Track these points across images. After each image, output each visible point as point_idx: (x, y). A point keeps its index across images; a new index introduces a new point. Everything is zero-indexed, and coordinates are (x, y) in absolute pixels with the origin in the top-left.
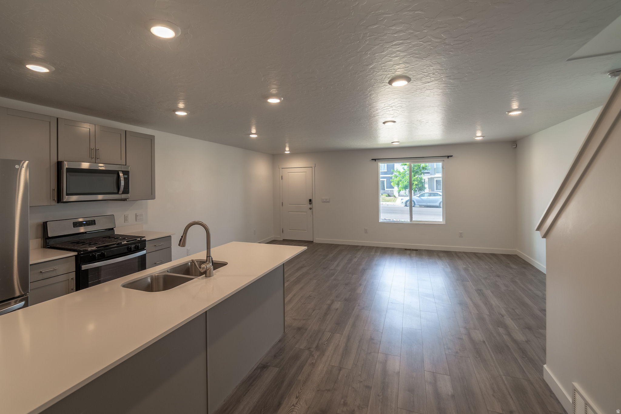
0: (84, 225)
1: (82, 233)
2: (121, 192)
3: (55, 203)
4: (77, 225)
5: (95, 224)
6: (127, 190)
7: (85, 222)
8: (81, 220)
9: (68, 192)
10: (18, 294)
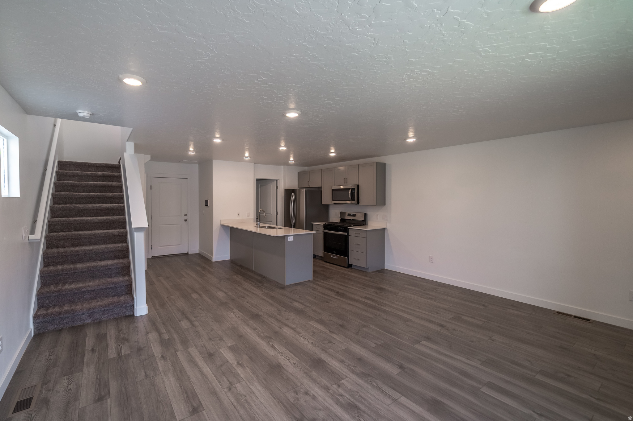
1: (350, 219)
2: (351, 200)
3: (333, 204)
4: (349, 215)
5: (355, 216)
6: (354, 199)
7: (352, 215)
9: (333, 199)
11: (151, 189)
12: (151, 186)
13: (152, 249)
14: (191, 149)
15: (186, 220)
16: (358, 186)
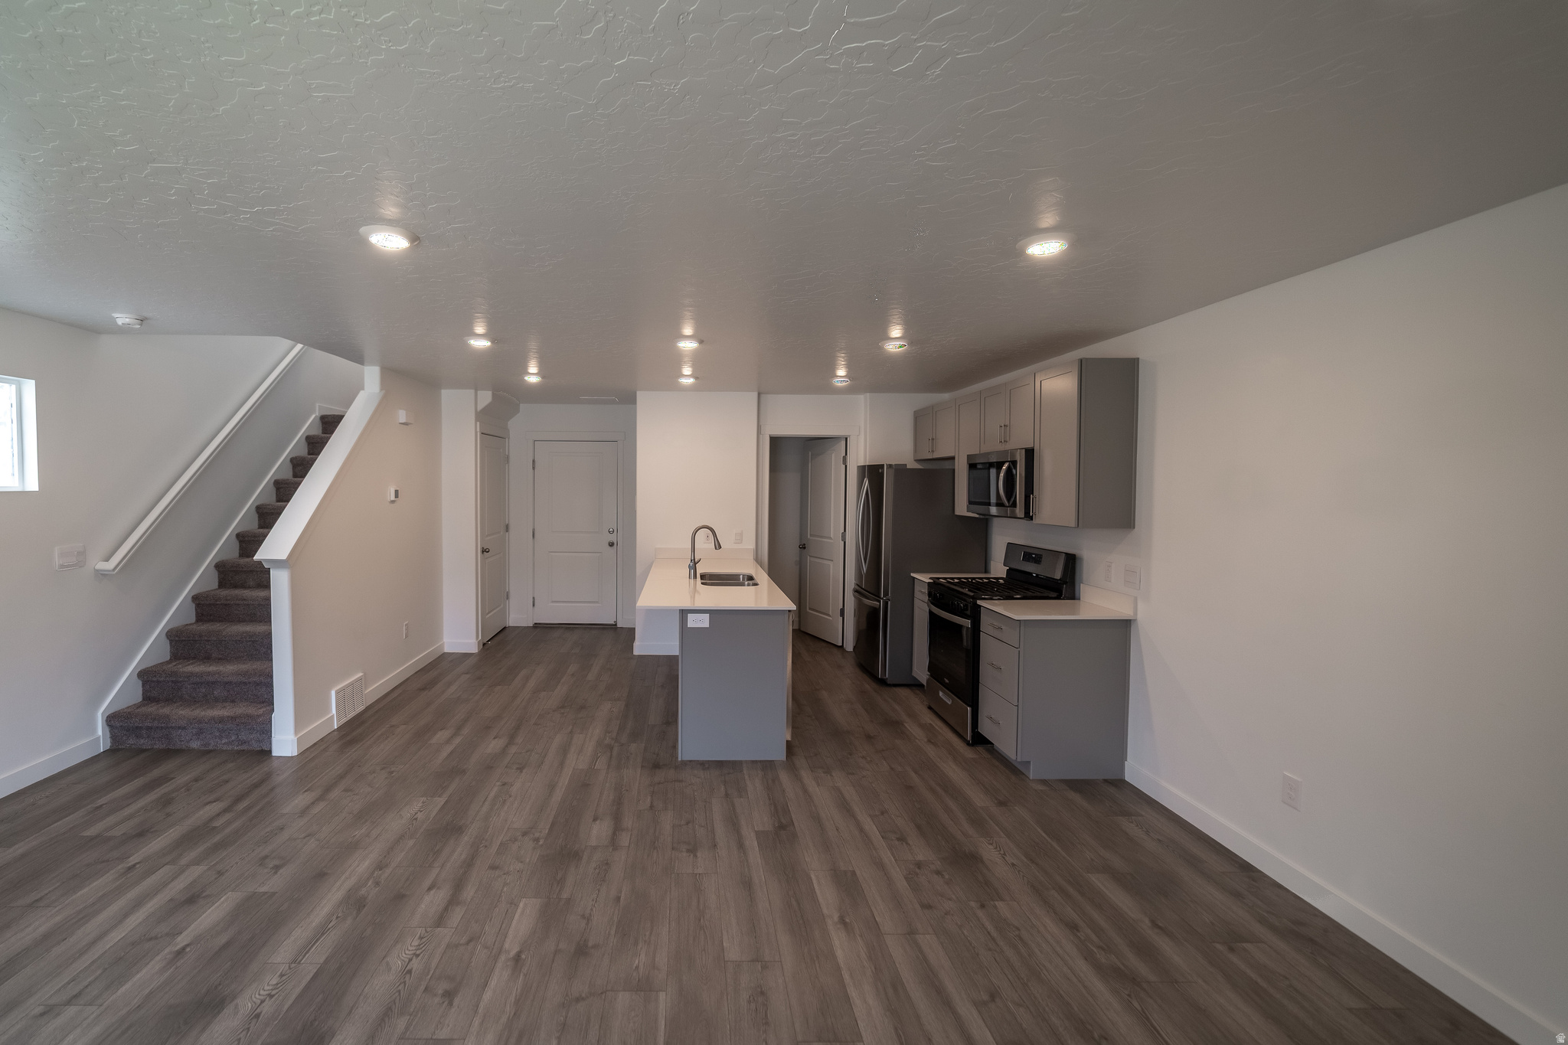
11: (534, 468)
12: (534, 461)
13: (534, 605)
14: (533, 369)
15: (611, 544)
16: (1030, 453)
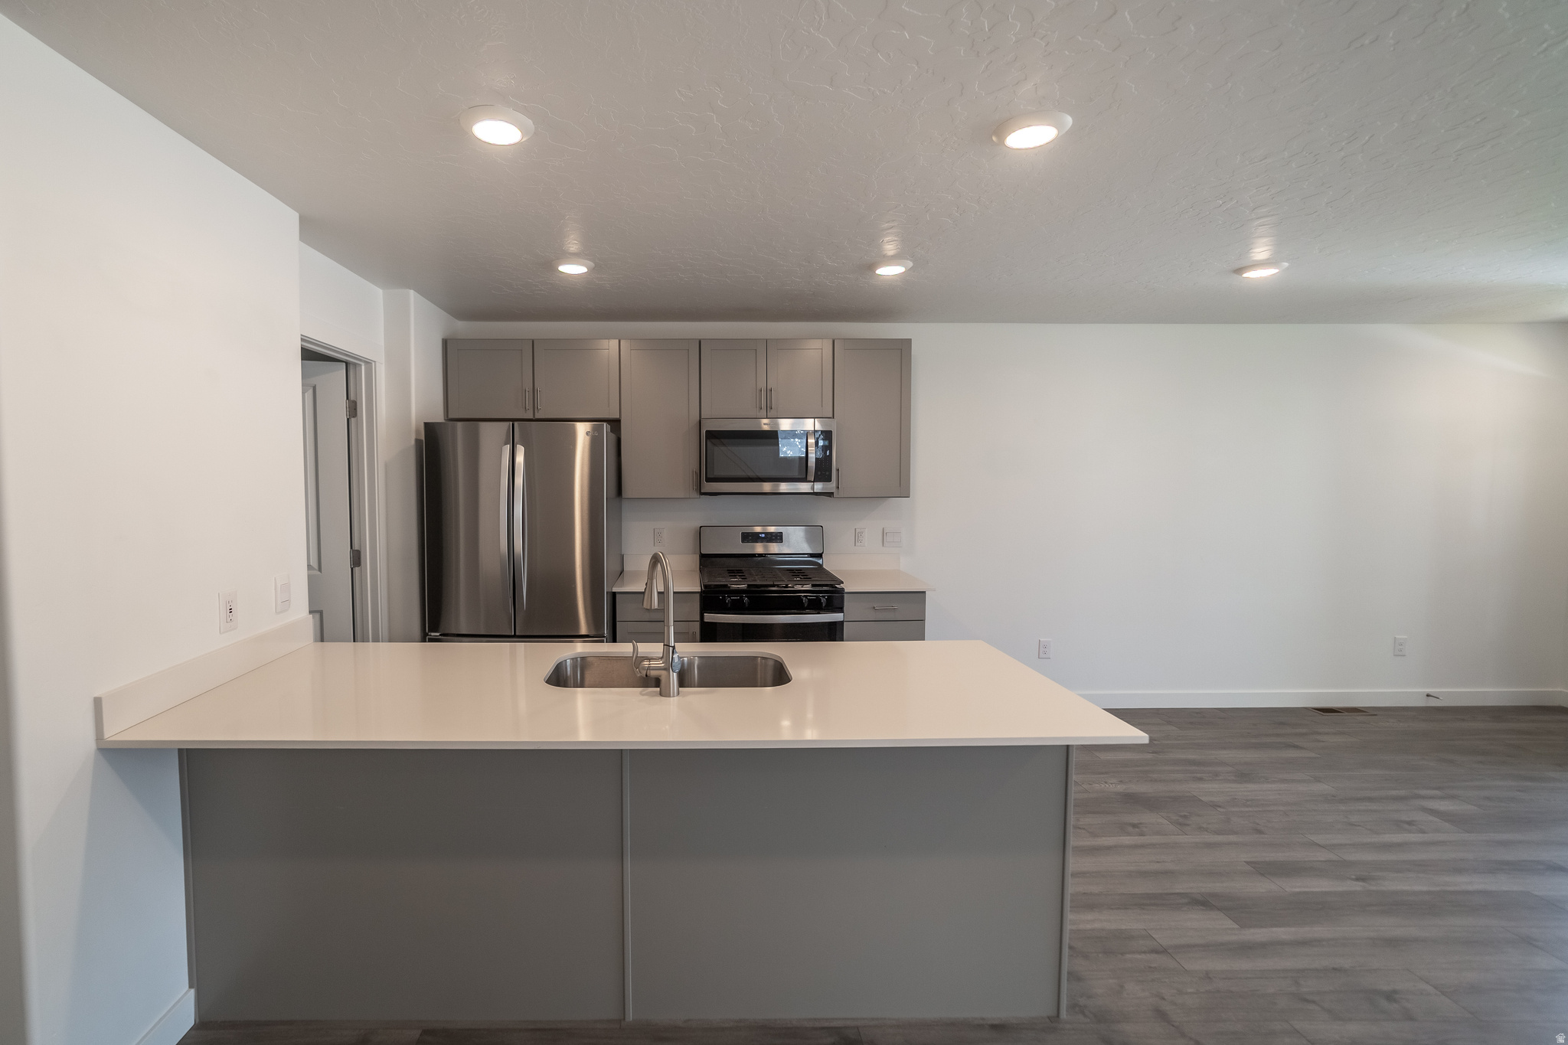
0: (762, 540)
1: (760, 555)
2: (811, 476)
3: (695, 495)
4: (750, 537)
5: (781, 540)
6: (827, 473)
7: (763, 535)
8: (758, 529)
9: (708, 476)
10: (583, 631)
